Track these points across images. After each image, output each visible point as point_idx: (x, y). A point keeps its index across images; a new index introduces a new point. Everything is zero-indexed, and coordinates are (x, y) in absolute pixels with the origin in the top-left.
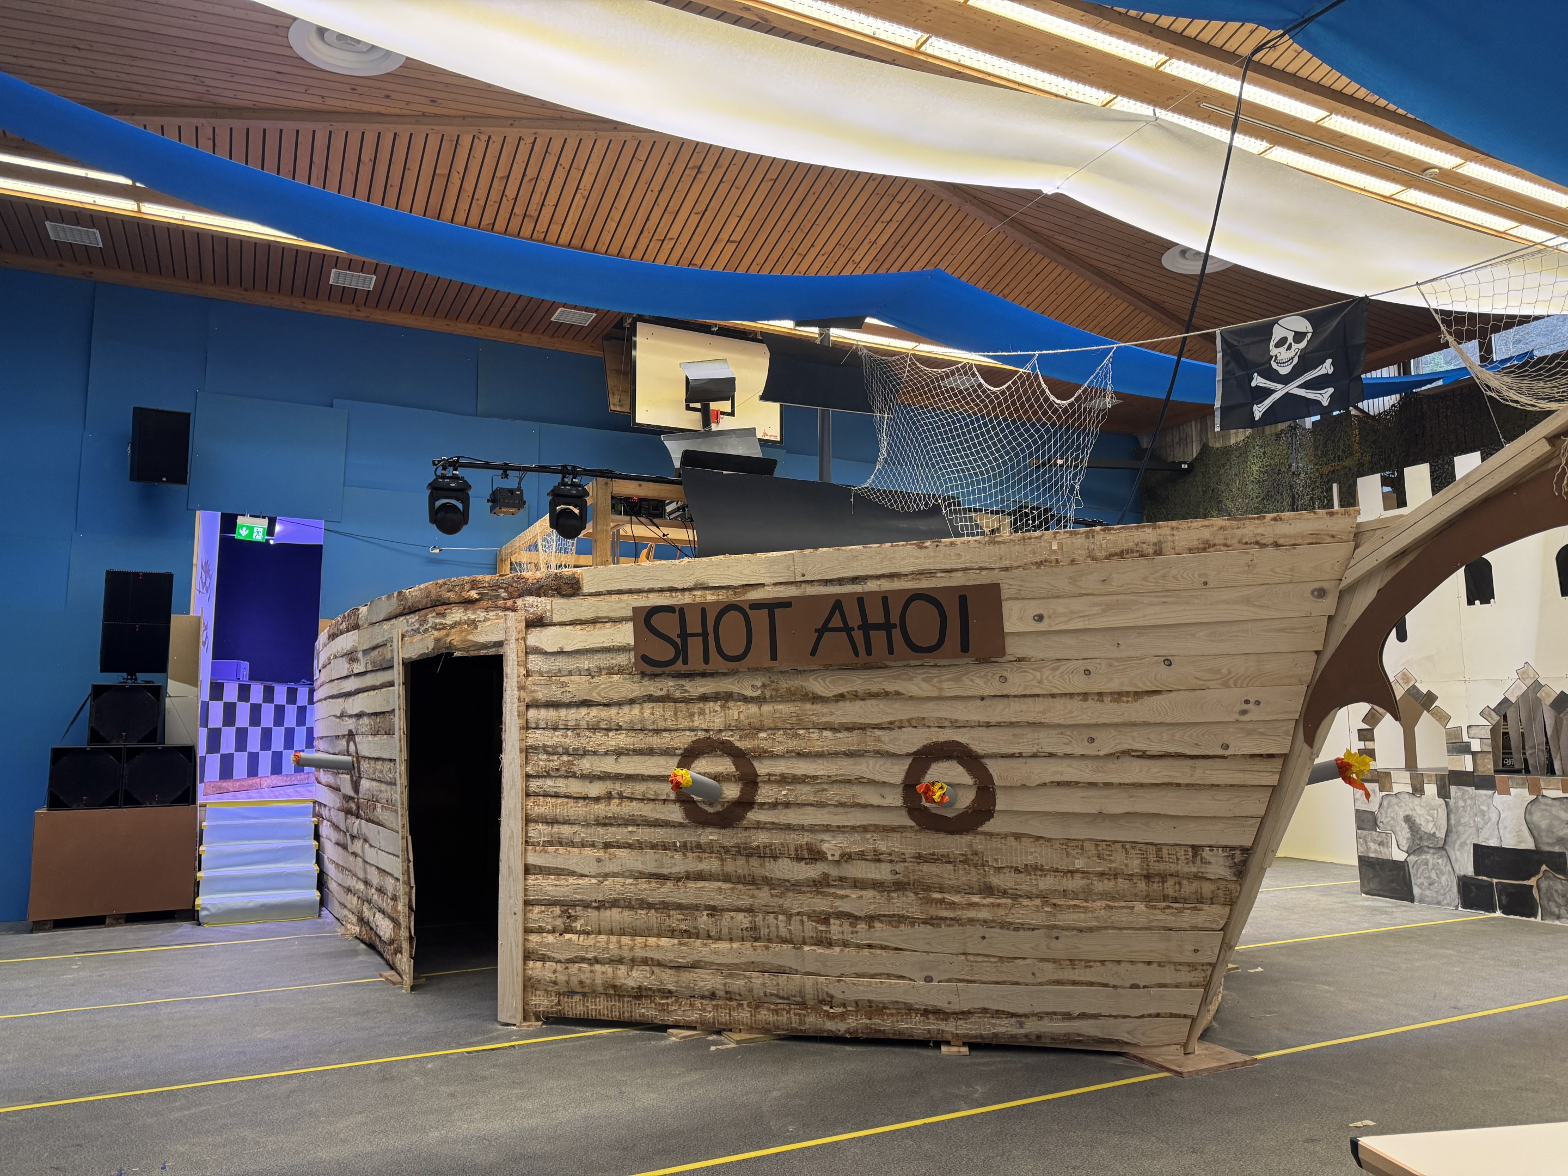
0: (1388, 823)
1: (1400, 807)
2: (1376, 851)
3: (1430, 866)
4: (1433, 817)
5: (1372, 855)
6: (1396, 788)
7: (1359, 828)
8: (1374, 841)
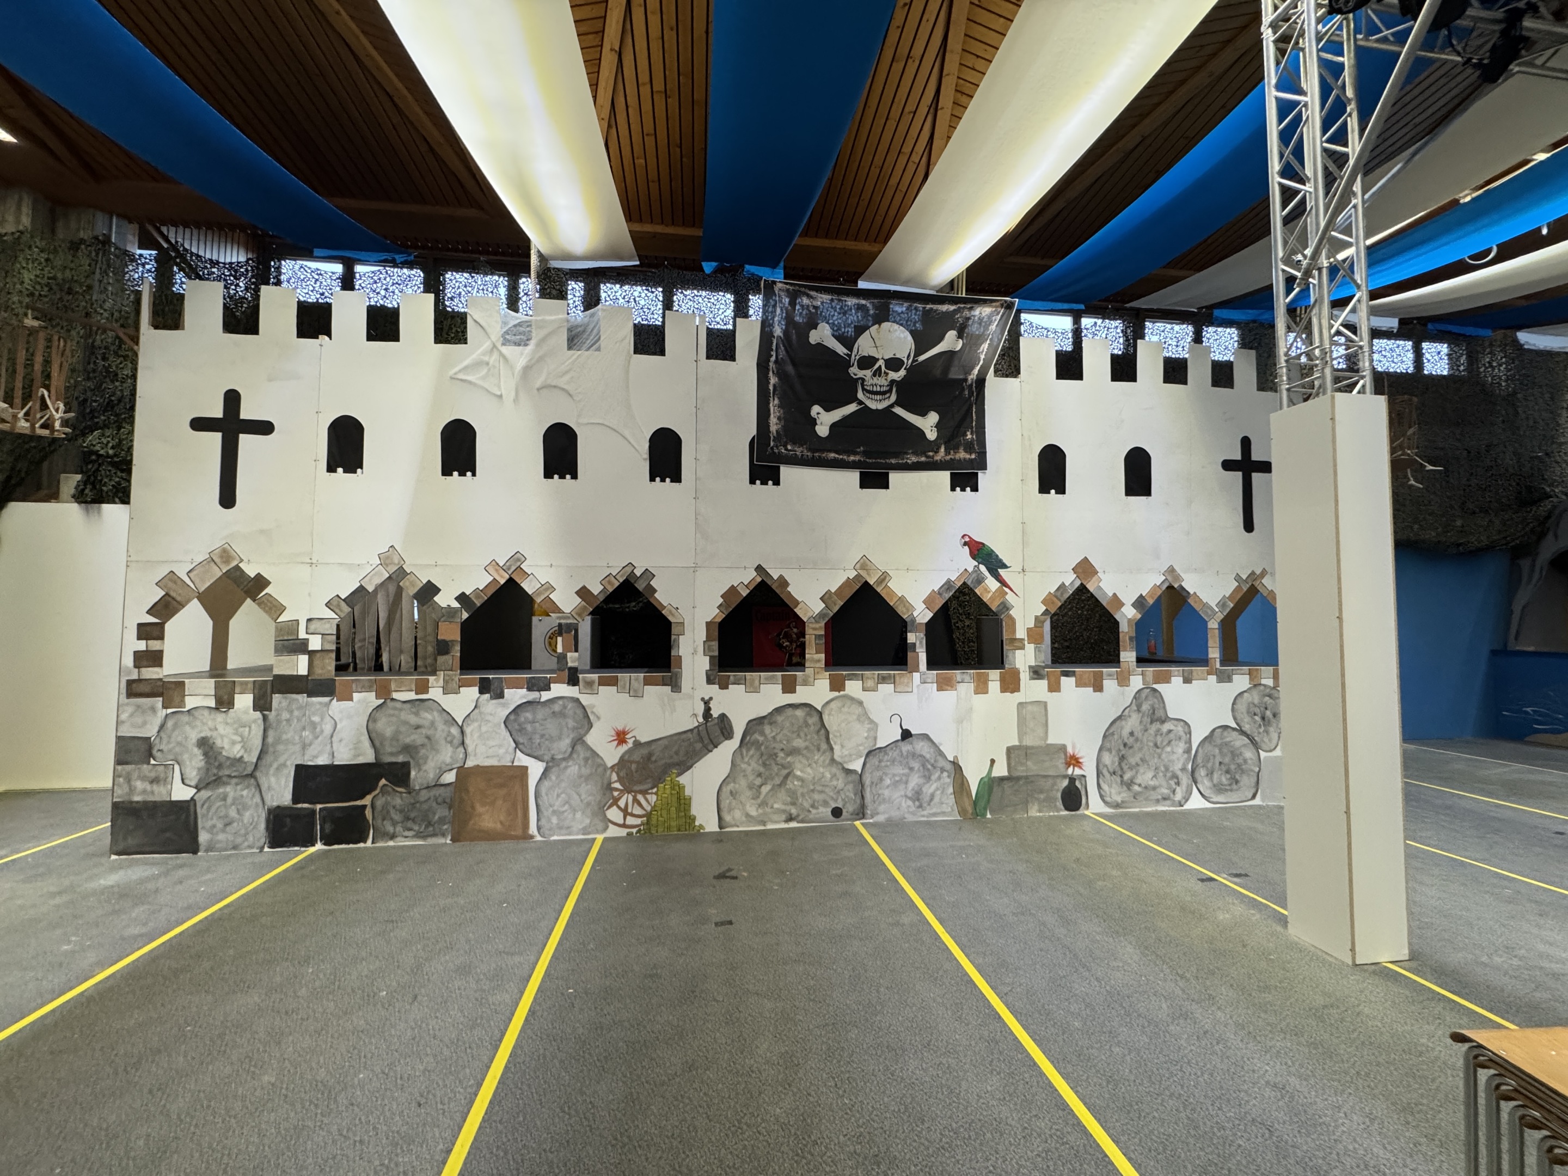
0: (170, 751)
1: (193, 728)
2: (144, 792)
3: (229, 800)
4: (241, 736)
5: (137, 798)
6: (190, 703)
7: (119, 762)
8: (143, 778)
